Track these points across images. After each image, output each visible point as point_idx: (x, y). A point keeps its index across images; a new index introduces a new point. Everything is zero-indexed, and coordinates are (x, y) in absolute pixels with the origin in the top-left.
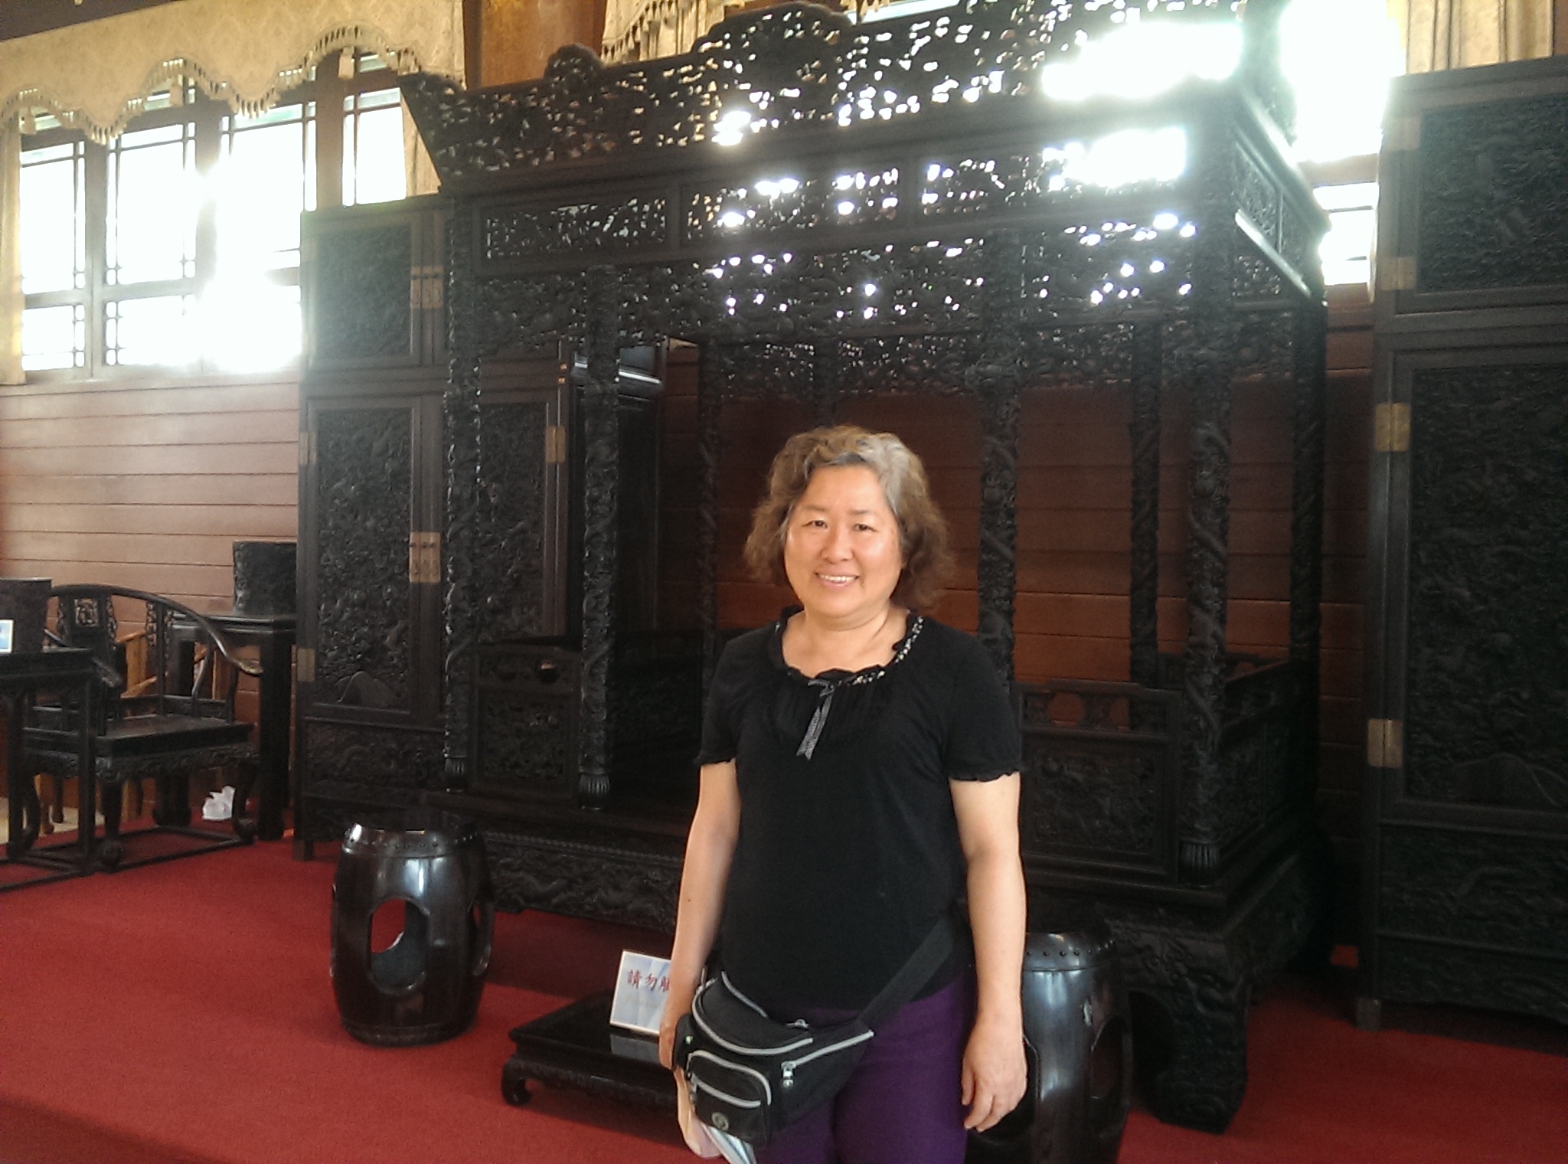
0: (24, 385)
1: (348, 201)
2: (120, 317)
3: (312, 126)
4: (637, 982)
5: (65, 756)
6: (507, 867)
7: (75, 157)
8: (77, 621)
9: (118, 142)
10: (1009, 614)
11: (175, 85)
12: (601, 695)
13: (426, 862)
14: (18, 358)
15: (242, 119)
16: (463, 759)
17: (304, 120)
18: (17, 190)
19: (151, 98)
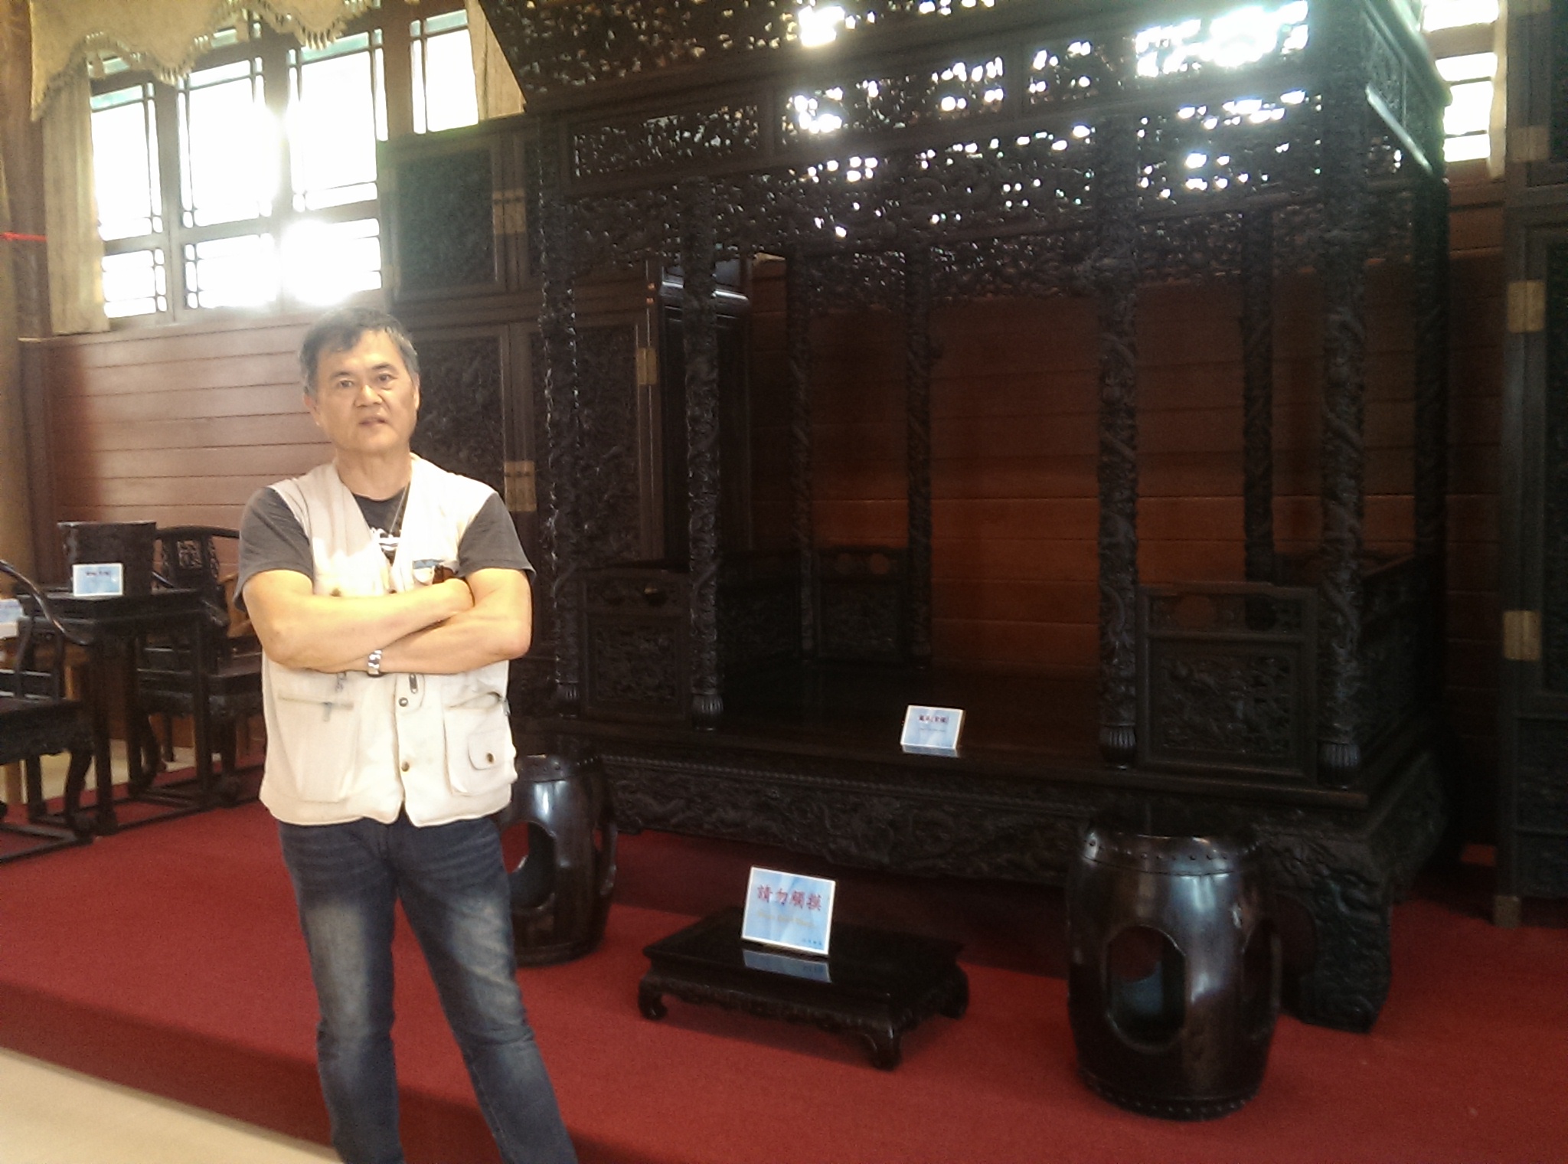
0: (109, 332)
1: (419, 129)
2: (200, 259)
3: (379, 54)
4: (767, 897)
5: (179, 695)
6: (624, 788)
7: (144, 100)
8: (181, 564)
9: (186, 83)
10: (1132, 517)
11: (241, 19)
12: (710, 617)
13: (550, 785)
14: (100, 306)
15: (308, 51)
16: (575, 684)
17: (371, 49)
18: (89, 135)
19: (217, 35)
